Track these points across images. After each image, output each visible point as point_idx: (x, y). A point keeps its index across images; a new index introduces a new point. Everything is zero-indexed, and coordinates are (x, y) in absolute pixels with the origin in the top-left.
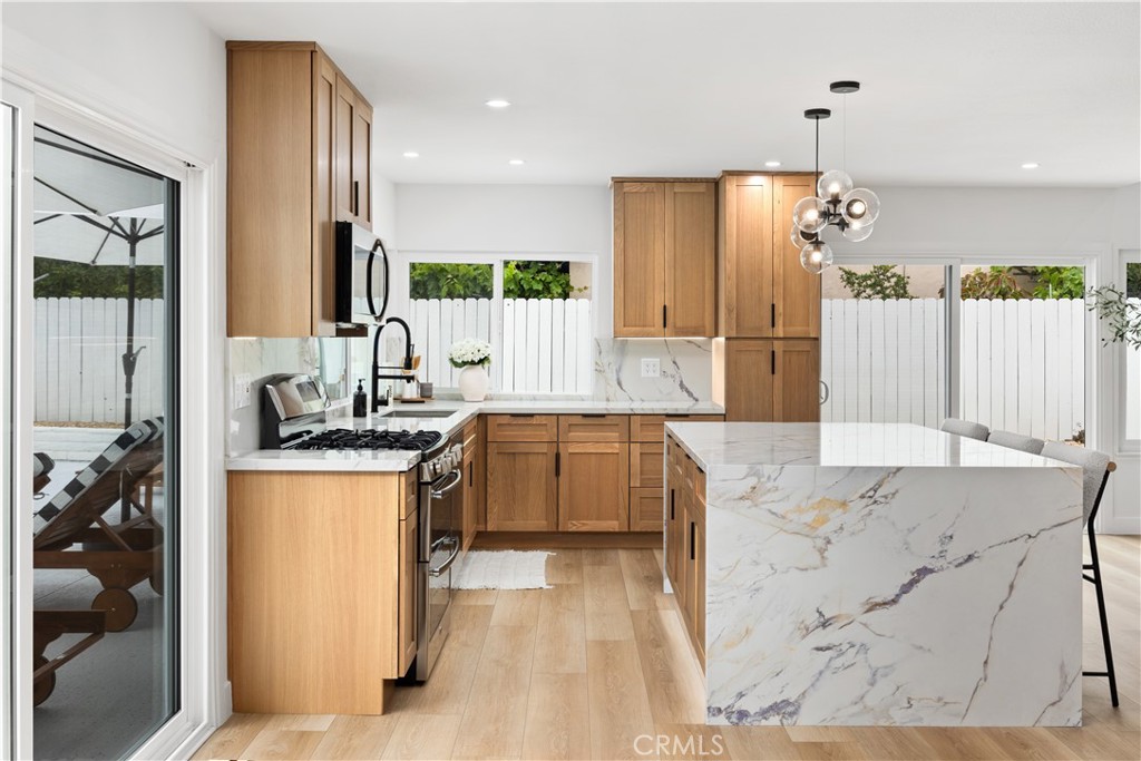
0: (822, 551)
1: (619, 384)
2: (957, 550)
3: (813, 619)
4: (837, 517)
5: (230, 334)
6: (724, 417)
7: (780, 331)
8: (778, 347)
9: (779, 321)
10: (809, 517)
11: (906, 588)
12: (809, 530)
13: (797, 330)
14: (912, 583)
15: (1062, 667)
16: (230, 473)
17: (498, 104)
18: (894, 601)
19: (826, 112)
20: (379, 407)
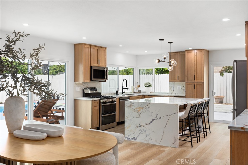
0: (140, 115)
1: (173, 91)
2: (159, 116)
3: (138, 125)
4: (142, 110)
5: (75, 82)
6: (185, 97)
7: (196, 81)
8: (195, 84)
9: (196, 79)
10: (138, 110)
11: (151, 122)
12: (138, 112)
13: (199, 80)
14: (152, 121)
15: (175, 137)
16: (75, 100)
17: (121, 46)
18: (150, 124)
19: (172, 42)
20: (124, 93)
